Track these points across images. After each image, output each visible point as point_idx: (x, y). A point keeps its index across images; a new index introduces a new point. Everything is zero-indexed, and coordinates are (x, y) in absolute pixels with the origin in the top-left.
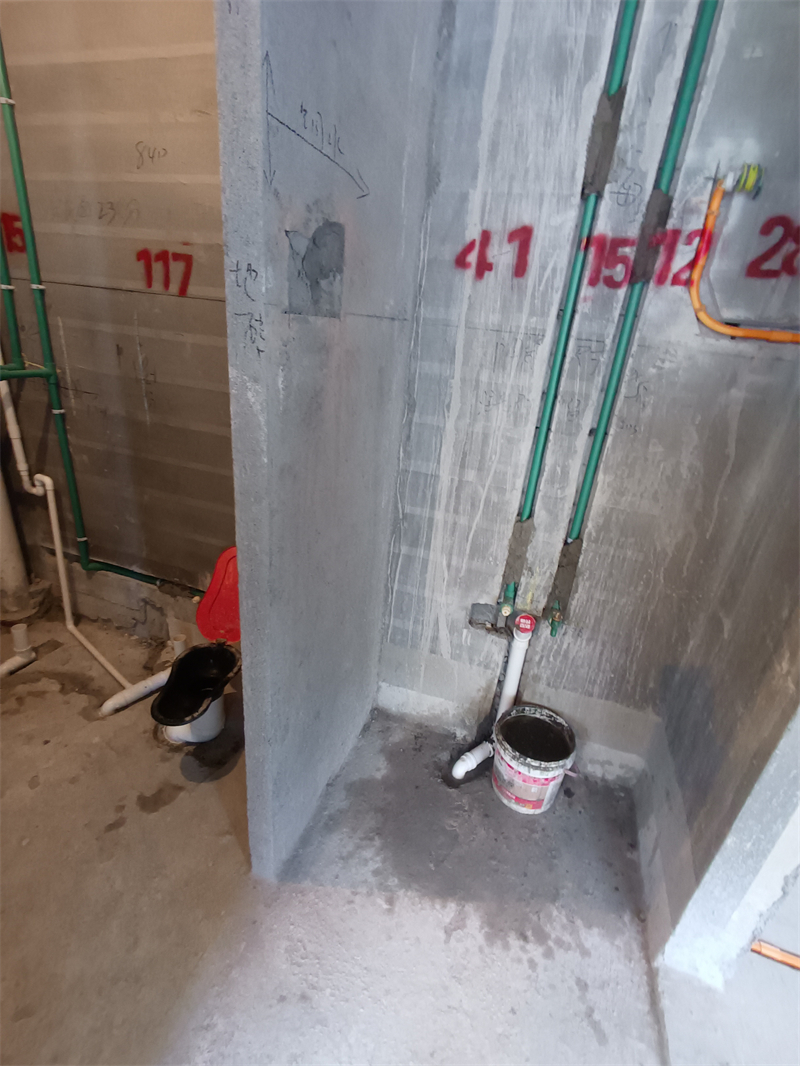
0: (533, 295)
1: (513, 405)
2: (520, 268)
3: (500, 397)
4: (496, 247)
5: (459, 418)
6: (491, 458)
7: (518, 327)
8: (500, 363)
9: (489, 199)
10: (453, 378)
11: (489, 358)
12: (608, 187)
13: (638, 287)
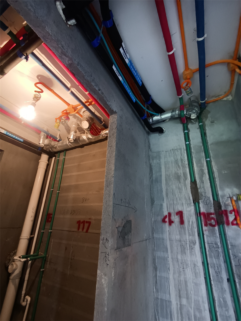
0: (188, 230)
1: (193, 269)
2: (182, 222)
3: (187, 265)
4: (173, 217)
5: (174, 273)
6: (190, 292)
7: (186, 240)
8: (183, 252)
9: (168, 205)
10: (168, 257)
11: (179, 250)
12: (200, 201)
13: (221, 226)
